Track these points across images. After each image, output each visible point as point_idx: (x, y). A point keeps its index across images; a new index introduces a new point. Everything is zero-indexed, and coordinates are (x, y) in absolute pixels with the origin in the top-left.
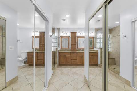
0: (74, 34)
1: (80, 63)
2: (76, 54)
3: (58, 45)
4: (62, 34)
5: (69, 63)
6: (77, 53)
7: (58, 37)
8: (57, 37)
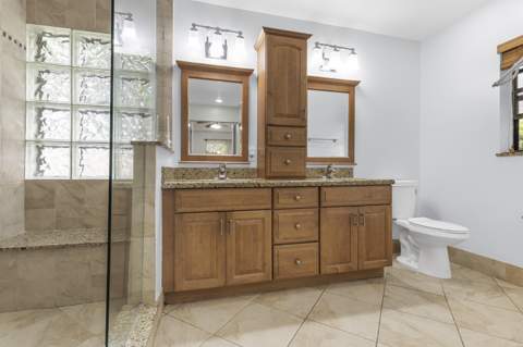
0: (286, 46)
1: (341, 268)
2: (309, 198)
3: (162, 127)
4: (189, 47)
5: (257, 277)
6: (320, 188)
7: (162, 71)
8: (151, 70)
